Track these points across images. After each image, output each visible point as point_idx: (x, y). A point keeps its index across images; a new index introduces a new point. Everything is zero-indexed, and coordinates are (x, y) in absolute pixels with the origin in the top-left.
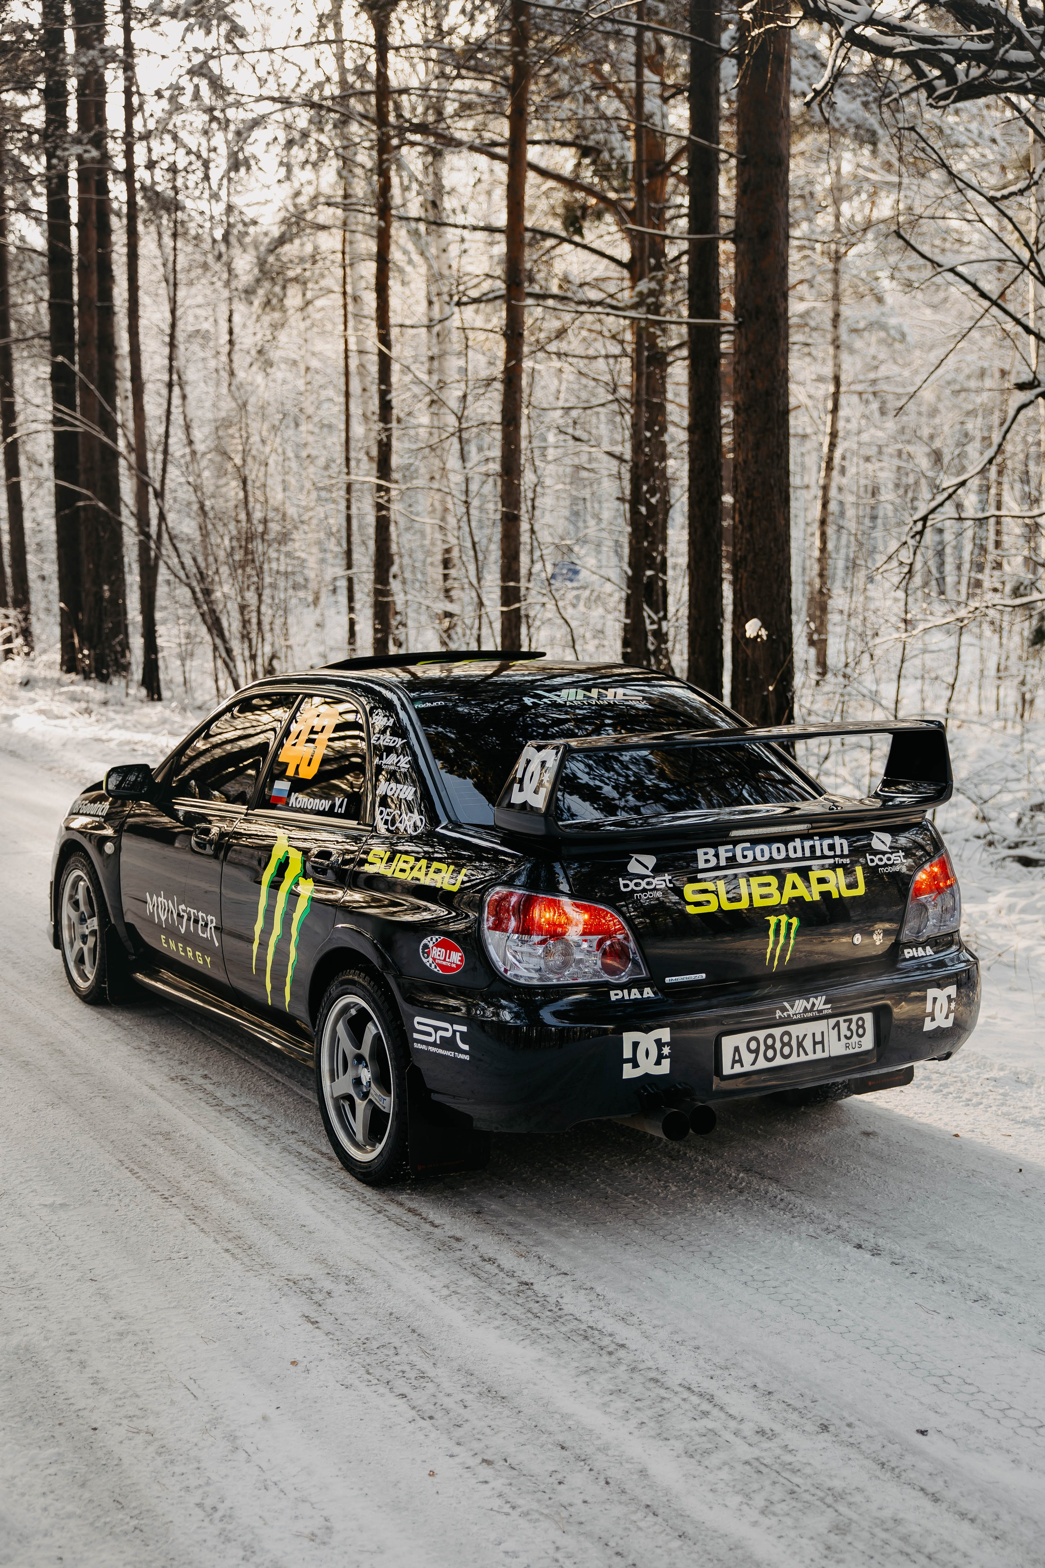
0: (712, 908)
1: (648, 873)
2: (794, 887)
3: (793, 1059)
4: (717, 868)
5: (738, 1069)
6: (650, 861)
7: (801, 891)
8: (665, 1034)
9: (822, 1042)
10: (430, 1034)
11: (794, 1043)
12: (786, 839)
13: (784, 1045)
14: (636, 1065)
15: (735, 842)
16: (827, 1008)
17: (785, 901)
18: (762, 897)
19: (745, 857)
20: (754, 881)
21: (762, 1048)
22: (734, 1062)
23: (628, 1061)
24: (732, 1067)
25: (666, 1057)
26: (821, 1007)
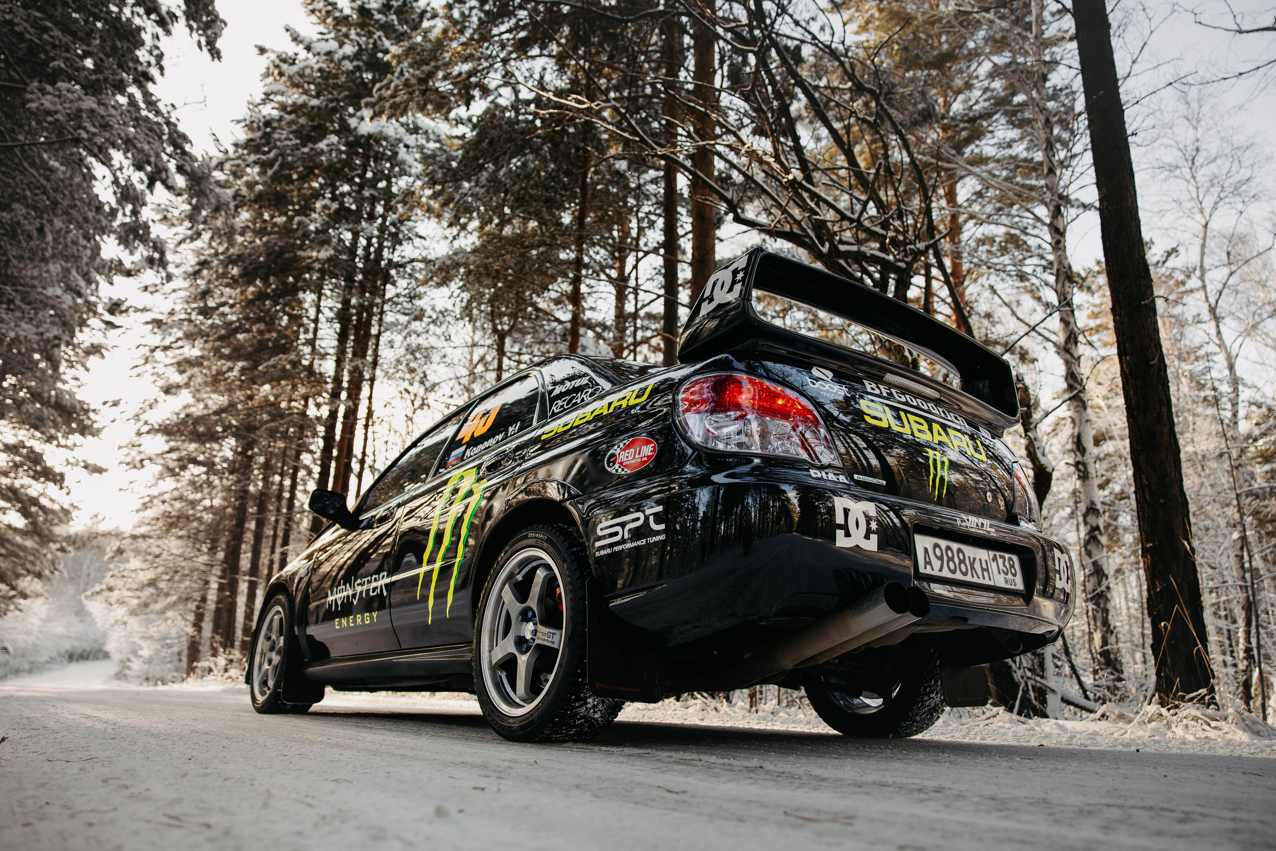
0: (884, 424)
1: (829, 381)
2: (940, 434)
3: (970, 578)
4: (881, 396)
5: (929, 570)
6: (829, 373)
7: (946, 439)
8: (871, 508)
9: (987, 570)
10: (616, 534)
11: (967, 563)
13: (960, 561)
14: (848, 534)
15: (890, 384)
18: (919, 432)
20: (911, 418)
21: (945, 559)
22: (926, 562)
24: (925, 568)
25: (874, 532)
26: (988, 529)
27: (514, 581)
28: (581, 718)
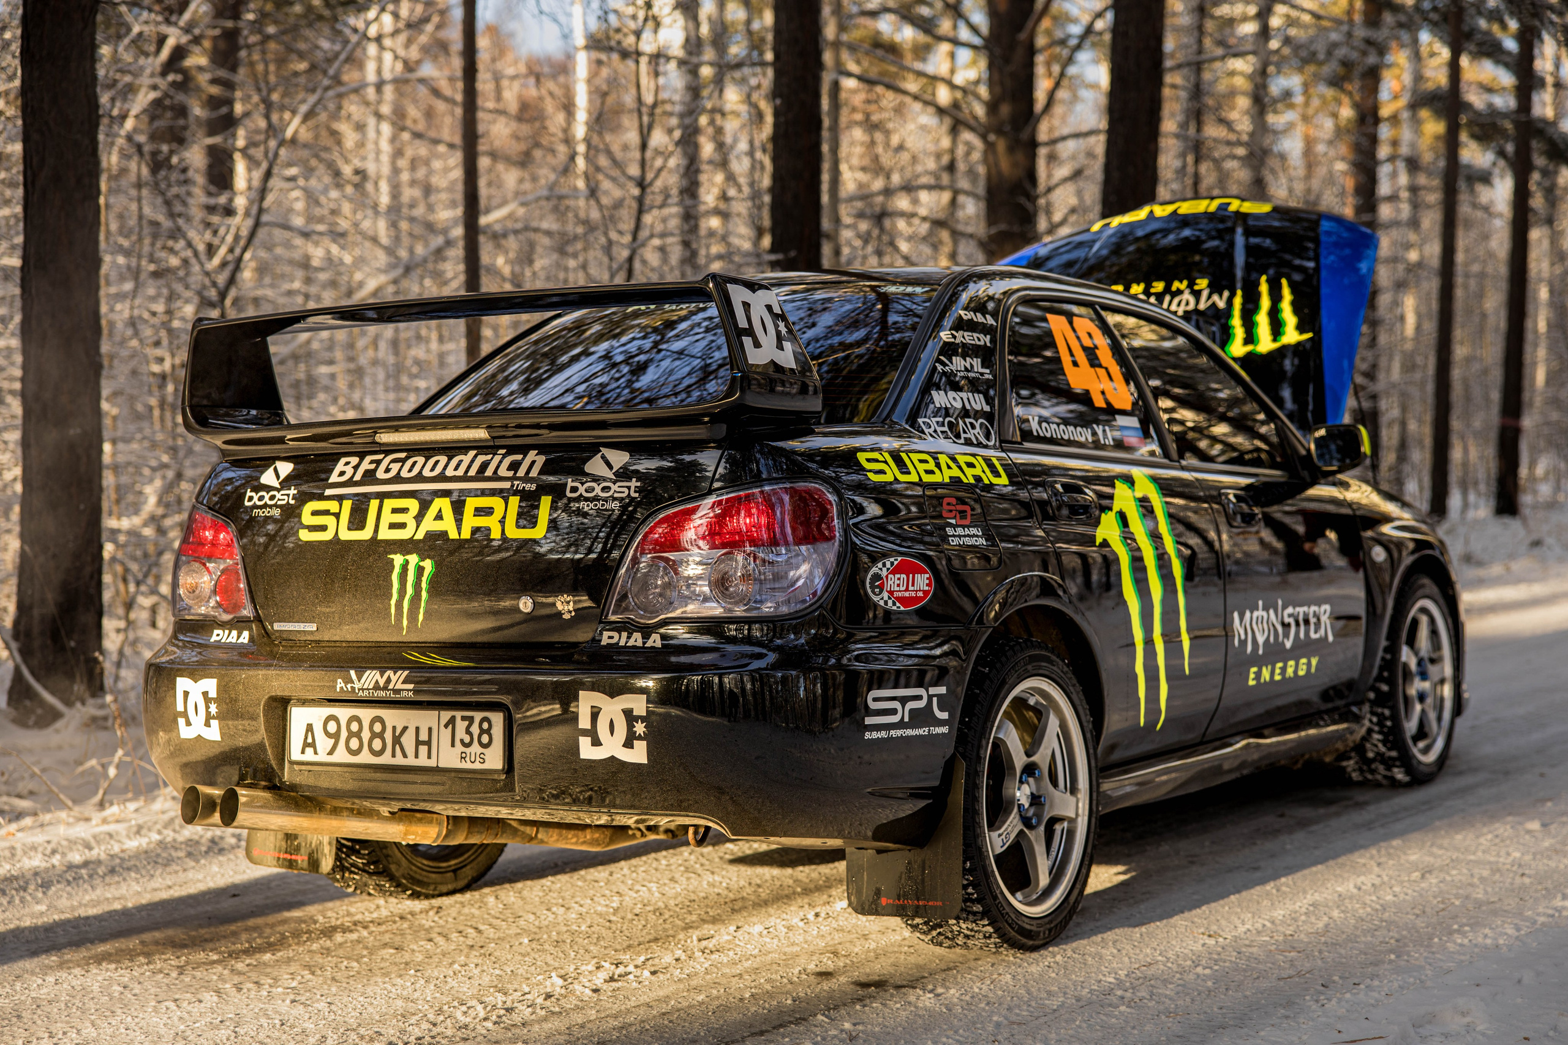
0: (328, 535)
1: (277, 483)
2: (439, 517)
3: (386, 759)
4: (350, 483)
5: (309, 756)
6: (287, 469)
7: (448, 525)
8: (213, 687)
9: (428, 743)
11: (388, 736)
12: (456, 451)
13: (374, 735)
14: (188, 723)
15: (388, 451)
16: (407, 690)
17: (420, 535)
18: (392, 527)
19: (387, 470)
20: (389, 504)
21: (344, 734)
22: (306, 745)
23: (181, 715)
24: (303, 752)
25: (214, 717)
26: (399, 686)
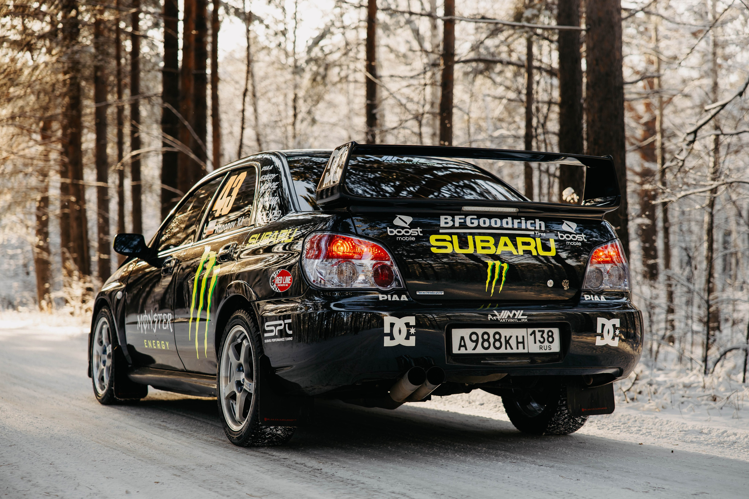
0: (449, 251)
1: (407, 226)
2: (505, 245)
3: (503, 350)
4: (453, 227)
5: (463, 351)
6: (409, 219)
7: (511, 248)
8: (412, 320)
9: (523, 342)
10: (272, 331)
11: (503, 340)
12: (502, 216)
13: (496, 340)
14: (392, 338)
15: (467, 214)
17: (499, 253)
18: (483, 248)
19: (472, 223)
20: (478, 238)
21: (480, 340)
22: (461, 346)
23: (387, 335)
24: (459, 349)
25: (413, 335)
26: (520, 317)
27: (235, 343)
28: (268, 434)
